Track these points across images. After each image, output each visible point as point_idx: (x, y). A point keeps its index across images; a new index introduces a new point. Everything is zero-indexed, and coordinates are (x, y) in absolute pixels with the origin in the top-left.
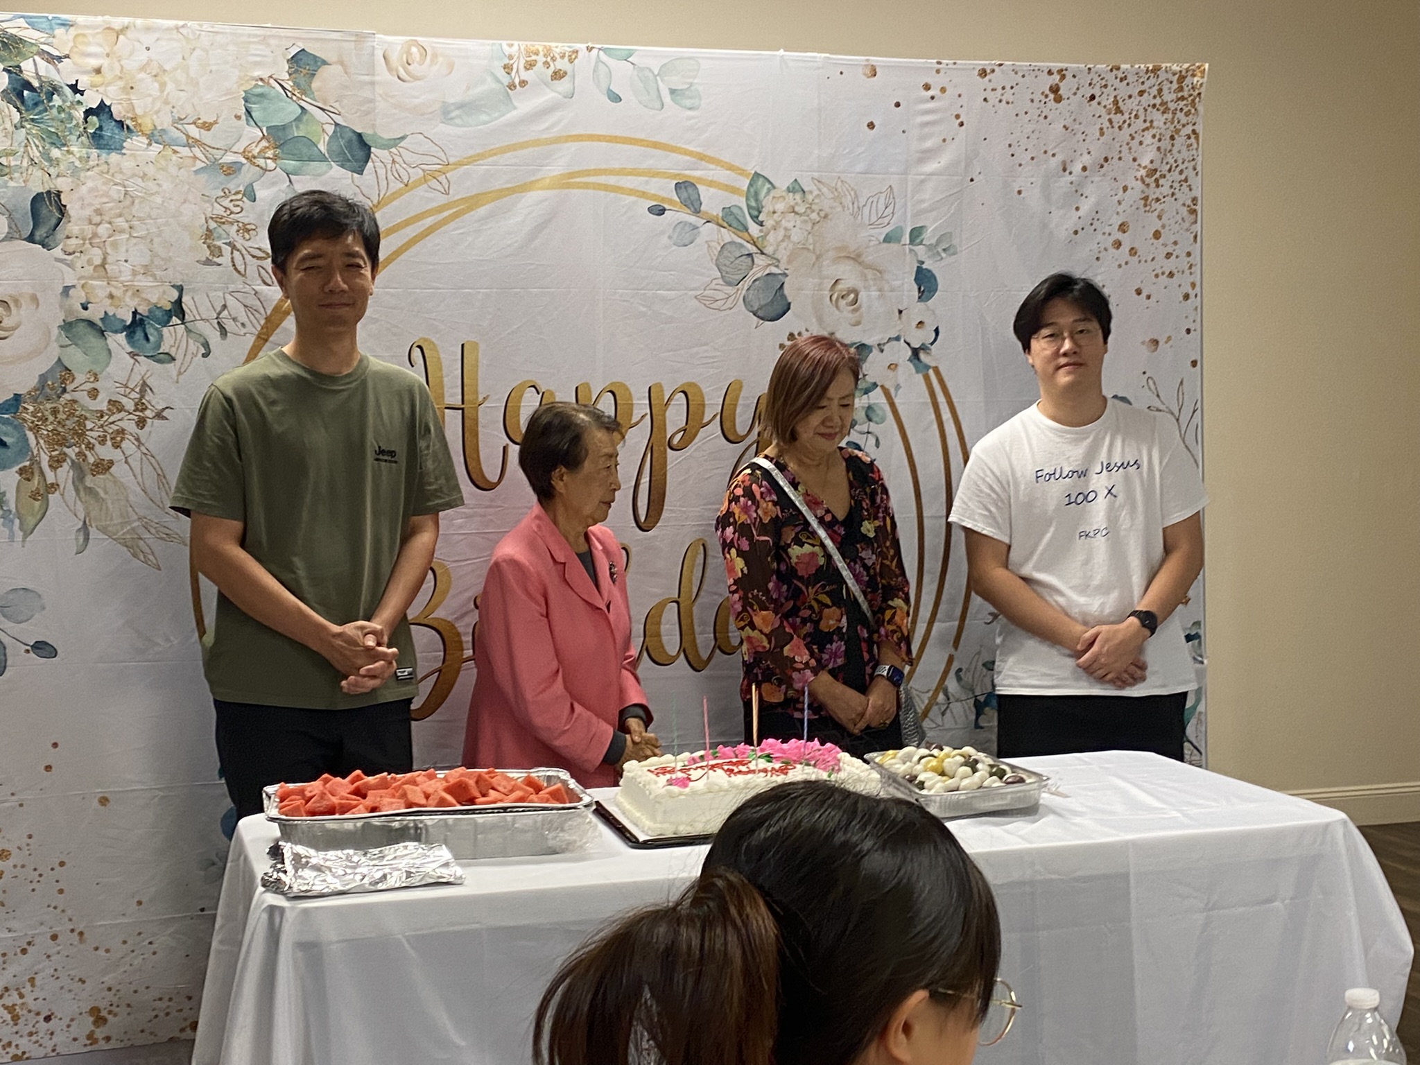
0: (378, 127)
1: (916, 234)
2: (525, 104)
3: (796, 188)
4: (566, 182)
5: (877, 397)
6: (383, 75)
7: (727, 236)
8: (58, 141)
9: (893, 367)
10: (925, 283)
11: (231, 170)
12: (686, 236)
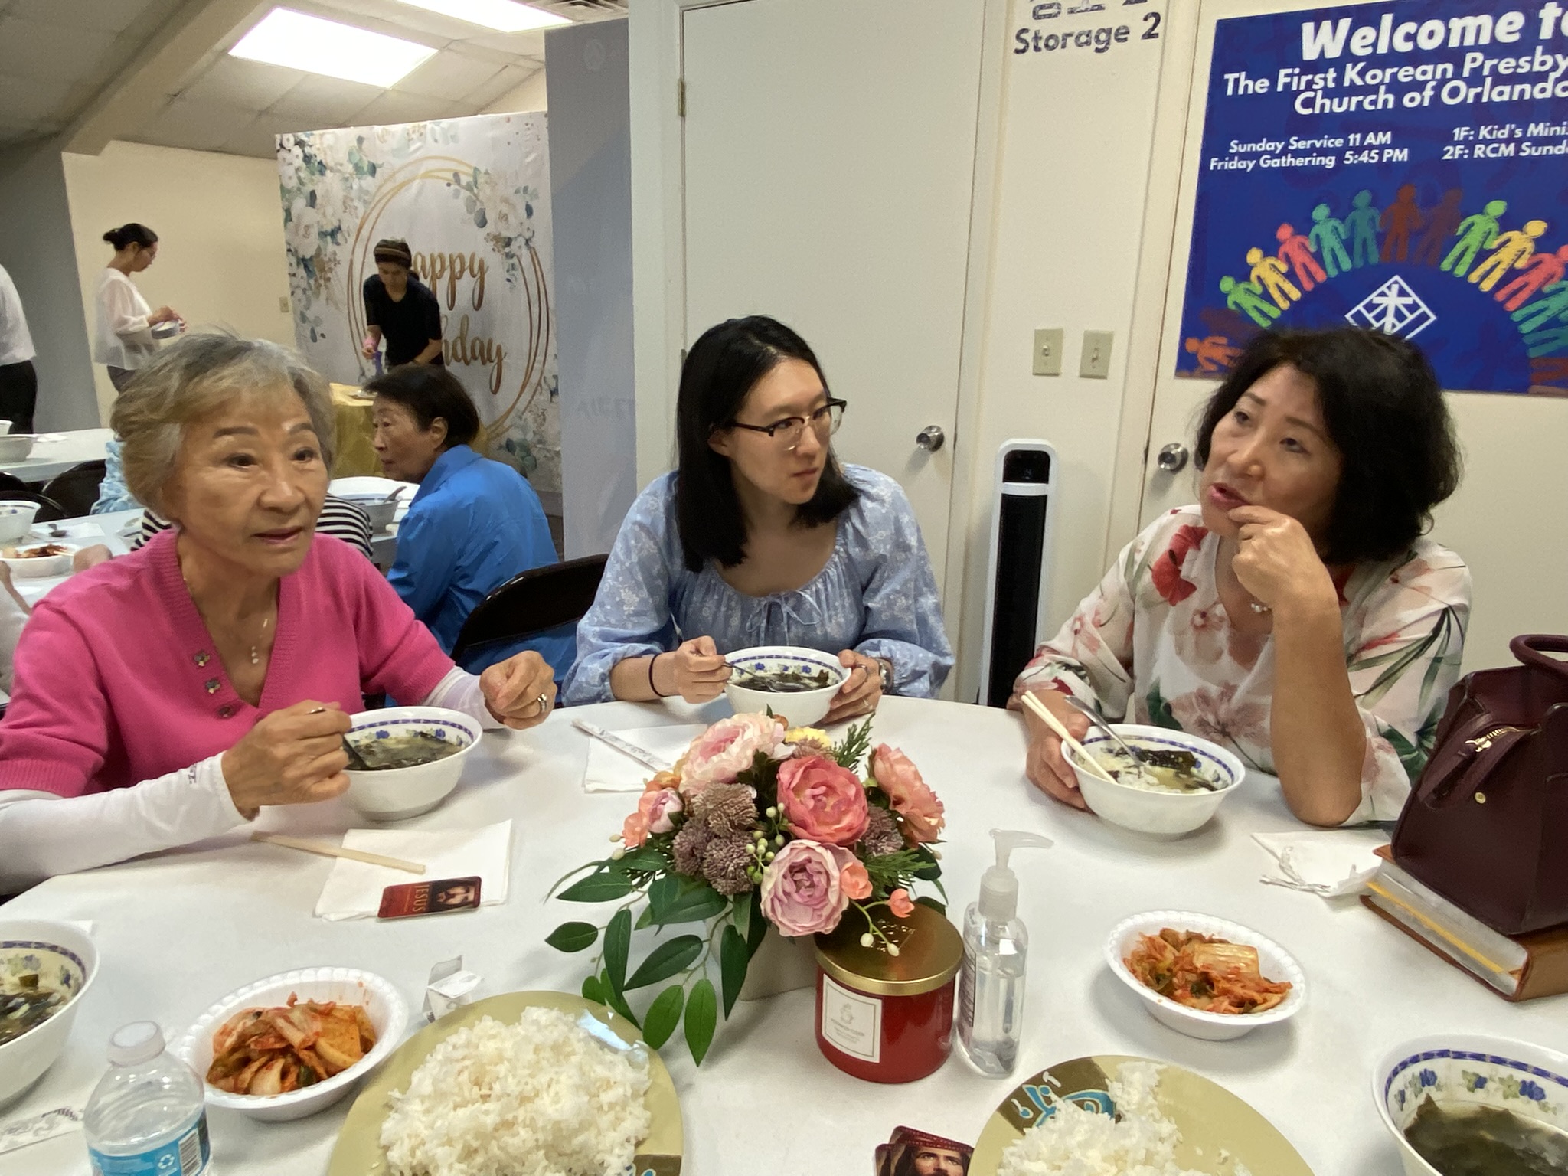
0: (377, 161)
1: (526, 189)
2: (412, 148)
3: (487, 173)
4: (427, 175)
5: (515, 260)
6: (378, 142)
7: (468, 193)
8: (313, 174)
9: (520, 247)
10: (529, 211)
11: (346, 179)
12: (456, 195)
